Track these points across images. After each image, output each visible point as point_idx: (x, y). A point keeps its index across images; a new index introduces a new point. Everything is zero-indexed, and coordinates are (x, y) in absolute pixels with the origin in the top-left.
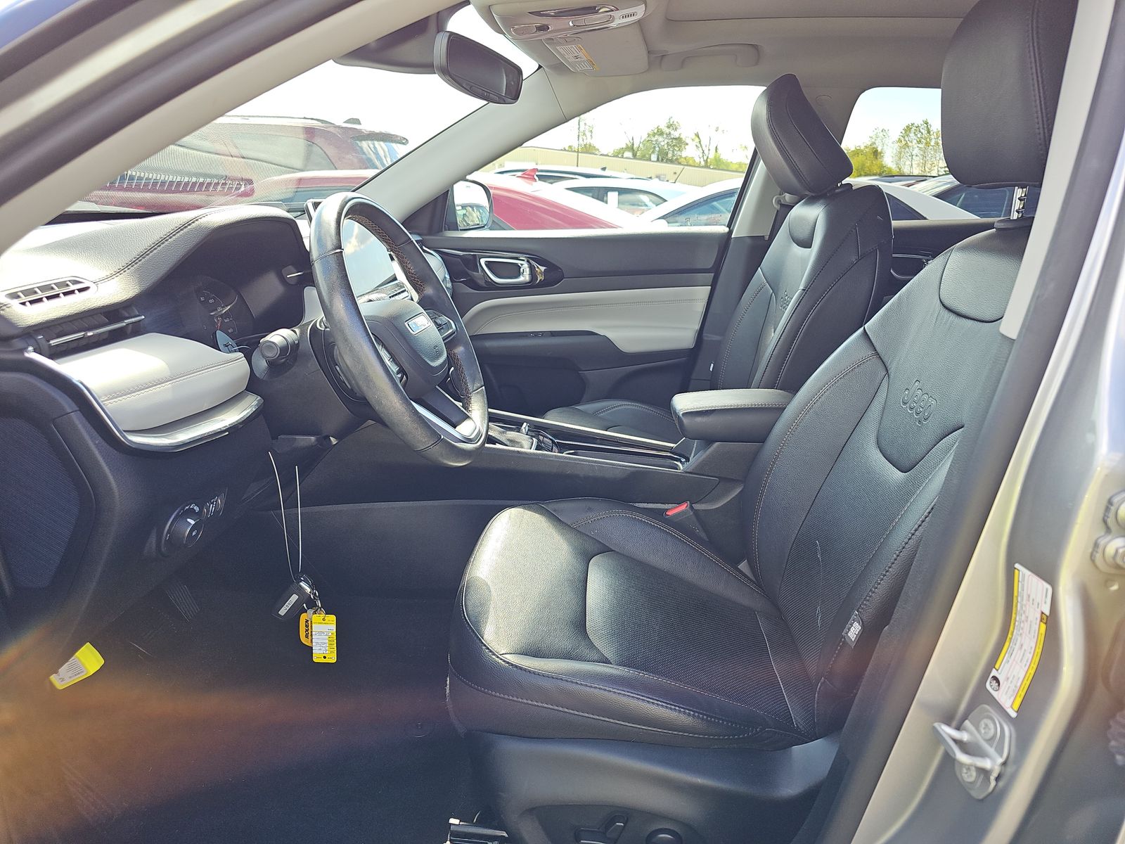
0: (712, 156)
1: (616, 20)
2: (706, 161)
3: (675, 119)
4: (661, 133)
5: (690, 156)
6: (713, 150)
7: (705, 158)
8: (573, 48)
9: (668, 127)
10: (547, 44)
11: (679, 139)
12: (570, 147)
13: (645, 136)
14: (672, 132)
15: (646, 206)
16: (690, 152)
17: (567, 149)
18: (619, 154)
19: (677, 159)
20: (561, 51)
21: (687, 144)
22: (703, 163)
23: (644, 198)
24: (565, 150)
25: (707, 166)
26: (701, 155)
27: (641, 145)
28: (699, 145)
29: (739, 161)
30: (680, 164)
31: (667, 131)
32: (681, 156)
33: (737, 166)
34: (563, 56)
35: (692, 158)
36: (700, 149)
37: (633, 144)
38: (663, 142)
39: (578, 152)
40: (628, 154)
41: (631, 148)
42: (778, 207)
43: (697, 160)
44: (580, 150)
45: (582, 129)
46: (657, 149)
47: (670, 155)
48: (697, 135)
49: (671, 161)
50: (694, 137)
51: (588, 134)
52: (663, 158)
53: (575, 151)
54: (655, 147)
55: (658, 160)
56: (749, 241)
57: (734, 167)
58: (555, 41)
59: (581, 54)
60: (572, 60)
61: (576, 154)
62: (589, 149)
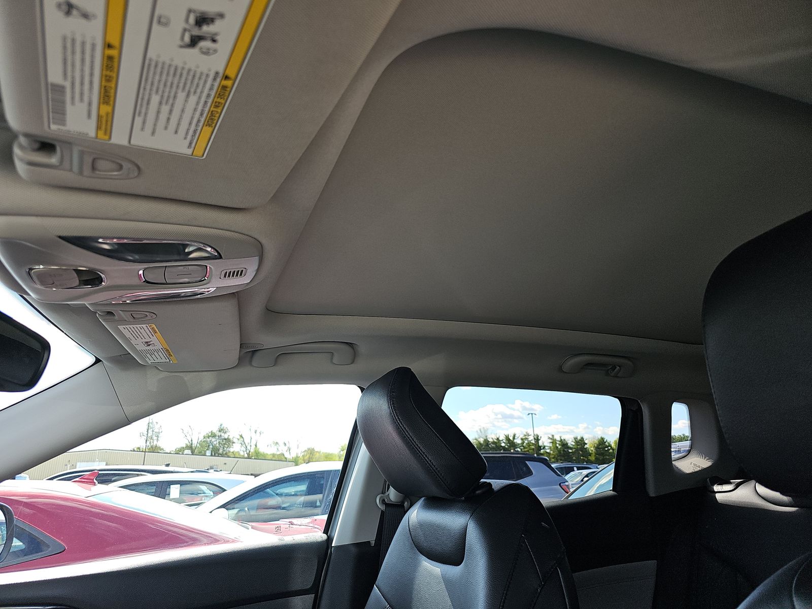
0: (252, 450)
1: (213, 280)
2: (248, 454)
3: (225, 426)
4: (213, 435)
5: (236, 450)
6: (253, 447)
7: (248, 452)
8: (144, 330)
9: (220, 431)
10: (104, 320)
11: (228, 440)
12: (139, 448)
13: (201, 438)
14: (223, 434)
15: (204, 493)
16: (236, 448)
17: (136, 449)
18: (180, 451)
19: (226, 454)
20: (125, 332)
21: (234, 443)
22: (246, 456)
23: (203, 488)
24: (134, 451)
25: (249, 457)
26: (245, 450)
27: (198, 445)
28: (243, 443)
29: (272, 453)
30: (228, 457)
31: (218, 434)
32: (229, 452)
33: (271, 456)
34: (127, 340)
35: (238, 452)
36: (244, 445)
37: (192, 444)
38: (215, 442)
39: (145, 452)
40: (188, 452)
41: (190, 447)
42: (383, 508)
43: (242, 453)
44: (147, 450)
45: (149, 435)
46: (211, 446)
47: (221, 451)
48: (241, 436)
49: (222, 455)
50: (239, 437)
51: (155, 438)
52: (215, 453)
53: (142, 451)
54: (209, 446)
55: (211, 455)
56: (353, 549)
57: (270, 457)
58: (116, 317)
59: (154, 340)
60: (141, 347)
61: (144, 453)
62: (154, 450)
